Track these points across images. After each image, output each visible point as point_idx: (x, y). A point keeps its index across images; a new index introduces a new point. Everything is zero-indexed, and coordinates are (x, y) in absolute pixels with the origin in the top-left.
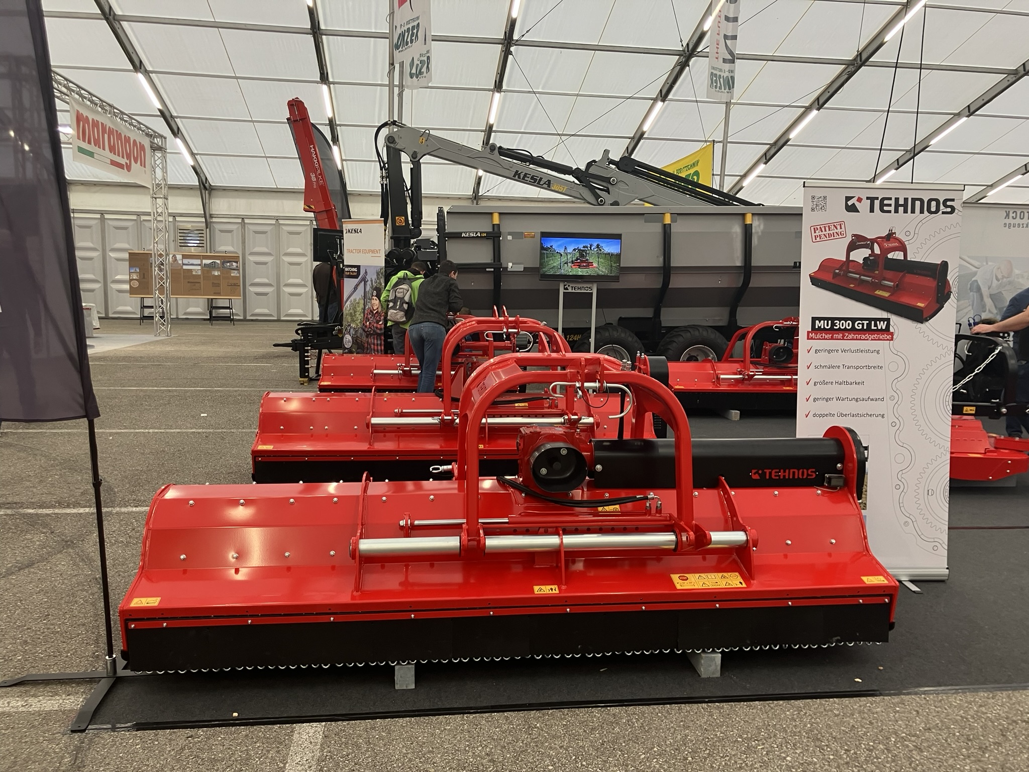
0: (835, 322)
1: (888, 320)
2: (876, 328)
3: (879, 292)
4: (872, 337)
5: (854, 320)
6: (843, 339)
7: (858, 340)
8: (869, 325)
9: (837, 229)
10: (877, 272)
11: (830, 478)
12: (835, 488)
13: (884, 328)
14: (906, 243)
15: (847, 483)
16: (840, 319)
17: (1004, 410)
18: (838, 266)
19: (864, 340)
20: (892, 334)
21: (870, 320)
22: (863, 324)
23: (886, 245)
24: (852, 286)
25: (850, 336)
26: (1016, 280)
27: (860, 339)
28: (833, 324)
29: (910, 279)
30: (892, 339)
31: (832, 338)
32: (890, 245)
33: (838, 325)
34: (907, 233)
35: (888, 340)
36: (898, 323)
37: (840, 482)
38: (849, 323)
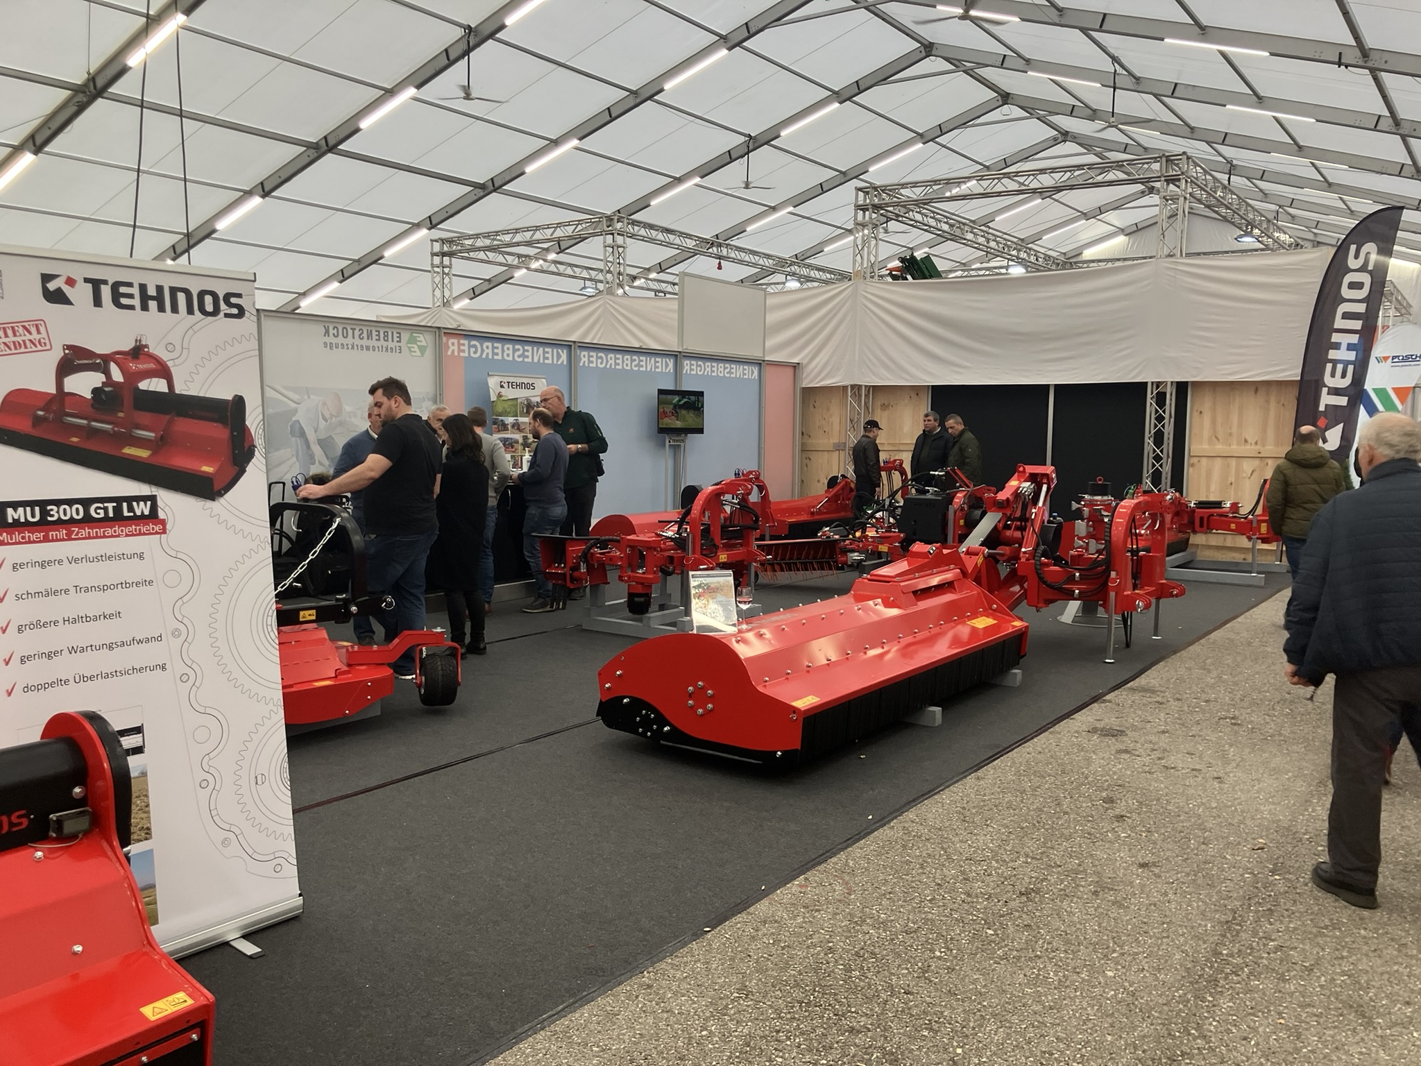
0: (49, 508)
1: (153, 499)
2: (132, 514)
3: (129, 451)
4: (126, 530)
5: (86, 503)
6: (70, 539)
7: (101, 537)
8: (118, 510)
9: (30, 333)
10: (121, 415)
11: (59, 822)
12: (73, 837)
13: (147, 512)
14: (170, 364)
15: (96, 822)
16: (58, 503)
17: (354, 608)
18: (42, 404)
19: (112, 536)
20: (163, 523)
21: (118, 500)
22: (106, 509)
23: (133, 366)
24: (75, 439)
25: (84, 533)
26: (347, 419)
27: (105, 537)
28: (45, 513)
29: (184, 426)
30: (164, 532)
31: (46, 540)
32: (140, 366)
33: (55, 513)
34: (170, 347)
35: (157, 533)
36: (171, 503)
37: (83, 824)
38: (77, 509)
